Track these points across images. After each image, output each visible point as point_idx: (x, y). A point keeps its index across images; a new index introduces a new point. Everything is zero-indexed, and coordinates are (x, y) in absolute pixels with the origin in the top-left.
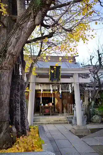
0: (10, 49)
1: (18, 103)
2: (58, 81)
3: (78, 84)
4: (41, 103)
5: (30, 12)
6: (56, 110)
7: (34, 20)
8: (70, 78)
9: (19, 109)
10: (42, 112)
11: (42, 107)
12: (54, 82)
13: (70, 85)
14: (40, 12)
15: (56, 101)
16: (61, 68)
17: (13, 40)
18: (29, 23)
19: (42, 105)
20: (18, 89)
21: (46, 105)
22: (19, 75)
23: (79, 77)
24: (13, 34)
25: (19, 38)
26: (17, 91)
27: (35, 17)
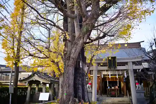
0: (72, 55)
1: (80, 85)
2: (115, 68)
3: (132, 70)
4: (108, 86)
5: (81, 36)
6: (122, 93)
7: (83, 39)
8: (125, 66)
9: (81, 88)
10: (109, 94)
11: (108, 90)
12: (112, 69)
13: (125, 71)
14: (86, 35)
15: (122, 84)
16: (117, 58)
17: (73, 51)
18: (81, 41)
19: (109, 88)
20: (80, 76)
21: (113, 88)
22: (80, 68)
23: (133, 64)
24: (73, 47)
25: (76, 49)
26: (79, 78)
27: (83, 38)
